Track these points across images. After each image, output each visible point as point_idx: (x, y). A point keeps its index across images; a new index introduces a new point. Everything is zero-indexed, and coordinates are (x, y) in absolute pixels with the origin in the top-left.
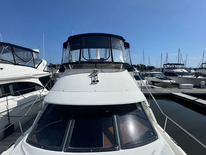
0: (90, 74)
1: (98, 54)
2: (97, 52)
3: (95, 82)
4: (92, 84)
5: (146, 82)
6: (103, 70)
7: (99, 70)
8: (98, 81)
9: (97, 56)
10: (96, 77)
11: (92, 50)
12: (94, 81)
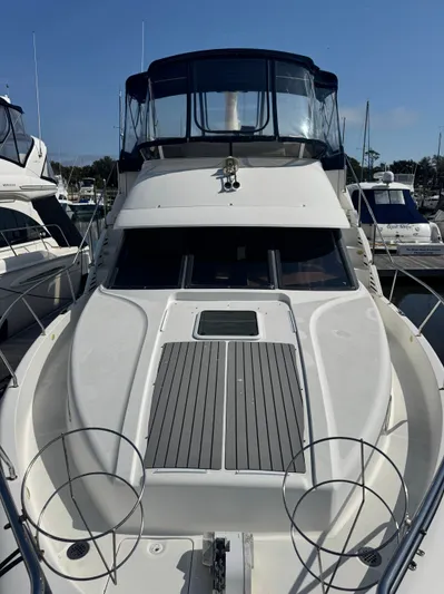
0: (215, 171)
1: (235, 112)
2: (229, 104)
3: (231, 186)
4: (223, 191)
5: (433, 229)
6: (250, 160)
7: (239, 160)
8: (237, 185)
9: (228, 117)
10: (233, 177)
11: (212, 97)
12: (228, 185)
